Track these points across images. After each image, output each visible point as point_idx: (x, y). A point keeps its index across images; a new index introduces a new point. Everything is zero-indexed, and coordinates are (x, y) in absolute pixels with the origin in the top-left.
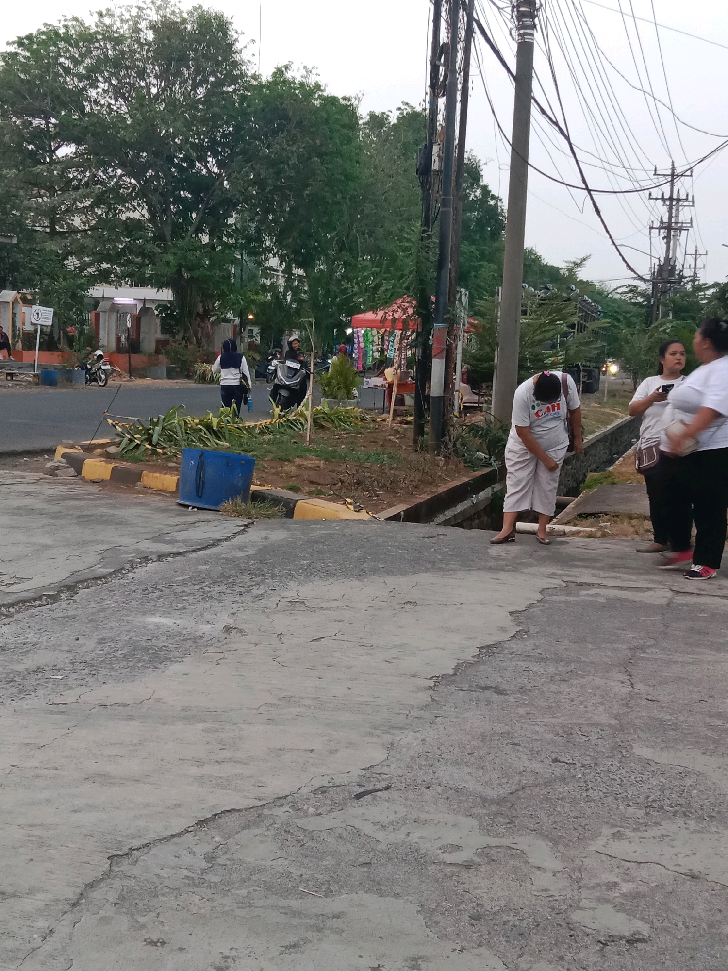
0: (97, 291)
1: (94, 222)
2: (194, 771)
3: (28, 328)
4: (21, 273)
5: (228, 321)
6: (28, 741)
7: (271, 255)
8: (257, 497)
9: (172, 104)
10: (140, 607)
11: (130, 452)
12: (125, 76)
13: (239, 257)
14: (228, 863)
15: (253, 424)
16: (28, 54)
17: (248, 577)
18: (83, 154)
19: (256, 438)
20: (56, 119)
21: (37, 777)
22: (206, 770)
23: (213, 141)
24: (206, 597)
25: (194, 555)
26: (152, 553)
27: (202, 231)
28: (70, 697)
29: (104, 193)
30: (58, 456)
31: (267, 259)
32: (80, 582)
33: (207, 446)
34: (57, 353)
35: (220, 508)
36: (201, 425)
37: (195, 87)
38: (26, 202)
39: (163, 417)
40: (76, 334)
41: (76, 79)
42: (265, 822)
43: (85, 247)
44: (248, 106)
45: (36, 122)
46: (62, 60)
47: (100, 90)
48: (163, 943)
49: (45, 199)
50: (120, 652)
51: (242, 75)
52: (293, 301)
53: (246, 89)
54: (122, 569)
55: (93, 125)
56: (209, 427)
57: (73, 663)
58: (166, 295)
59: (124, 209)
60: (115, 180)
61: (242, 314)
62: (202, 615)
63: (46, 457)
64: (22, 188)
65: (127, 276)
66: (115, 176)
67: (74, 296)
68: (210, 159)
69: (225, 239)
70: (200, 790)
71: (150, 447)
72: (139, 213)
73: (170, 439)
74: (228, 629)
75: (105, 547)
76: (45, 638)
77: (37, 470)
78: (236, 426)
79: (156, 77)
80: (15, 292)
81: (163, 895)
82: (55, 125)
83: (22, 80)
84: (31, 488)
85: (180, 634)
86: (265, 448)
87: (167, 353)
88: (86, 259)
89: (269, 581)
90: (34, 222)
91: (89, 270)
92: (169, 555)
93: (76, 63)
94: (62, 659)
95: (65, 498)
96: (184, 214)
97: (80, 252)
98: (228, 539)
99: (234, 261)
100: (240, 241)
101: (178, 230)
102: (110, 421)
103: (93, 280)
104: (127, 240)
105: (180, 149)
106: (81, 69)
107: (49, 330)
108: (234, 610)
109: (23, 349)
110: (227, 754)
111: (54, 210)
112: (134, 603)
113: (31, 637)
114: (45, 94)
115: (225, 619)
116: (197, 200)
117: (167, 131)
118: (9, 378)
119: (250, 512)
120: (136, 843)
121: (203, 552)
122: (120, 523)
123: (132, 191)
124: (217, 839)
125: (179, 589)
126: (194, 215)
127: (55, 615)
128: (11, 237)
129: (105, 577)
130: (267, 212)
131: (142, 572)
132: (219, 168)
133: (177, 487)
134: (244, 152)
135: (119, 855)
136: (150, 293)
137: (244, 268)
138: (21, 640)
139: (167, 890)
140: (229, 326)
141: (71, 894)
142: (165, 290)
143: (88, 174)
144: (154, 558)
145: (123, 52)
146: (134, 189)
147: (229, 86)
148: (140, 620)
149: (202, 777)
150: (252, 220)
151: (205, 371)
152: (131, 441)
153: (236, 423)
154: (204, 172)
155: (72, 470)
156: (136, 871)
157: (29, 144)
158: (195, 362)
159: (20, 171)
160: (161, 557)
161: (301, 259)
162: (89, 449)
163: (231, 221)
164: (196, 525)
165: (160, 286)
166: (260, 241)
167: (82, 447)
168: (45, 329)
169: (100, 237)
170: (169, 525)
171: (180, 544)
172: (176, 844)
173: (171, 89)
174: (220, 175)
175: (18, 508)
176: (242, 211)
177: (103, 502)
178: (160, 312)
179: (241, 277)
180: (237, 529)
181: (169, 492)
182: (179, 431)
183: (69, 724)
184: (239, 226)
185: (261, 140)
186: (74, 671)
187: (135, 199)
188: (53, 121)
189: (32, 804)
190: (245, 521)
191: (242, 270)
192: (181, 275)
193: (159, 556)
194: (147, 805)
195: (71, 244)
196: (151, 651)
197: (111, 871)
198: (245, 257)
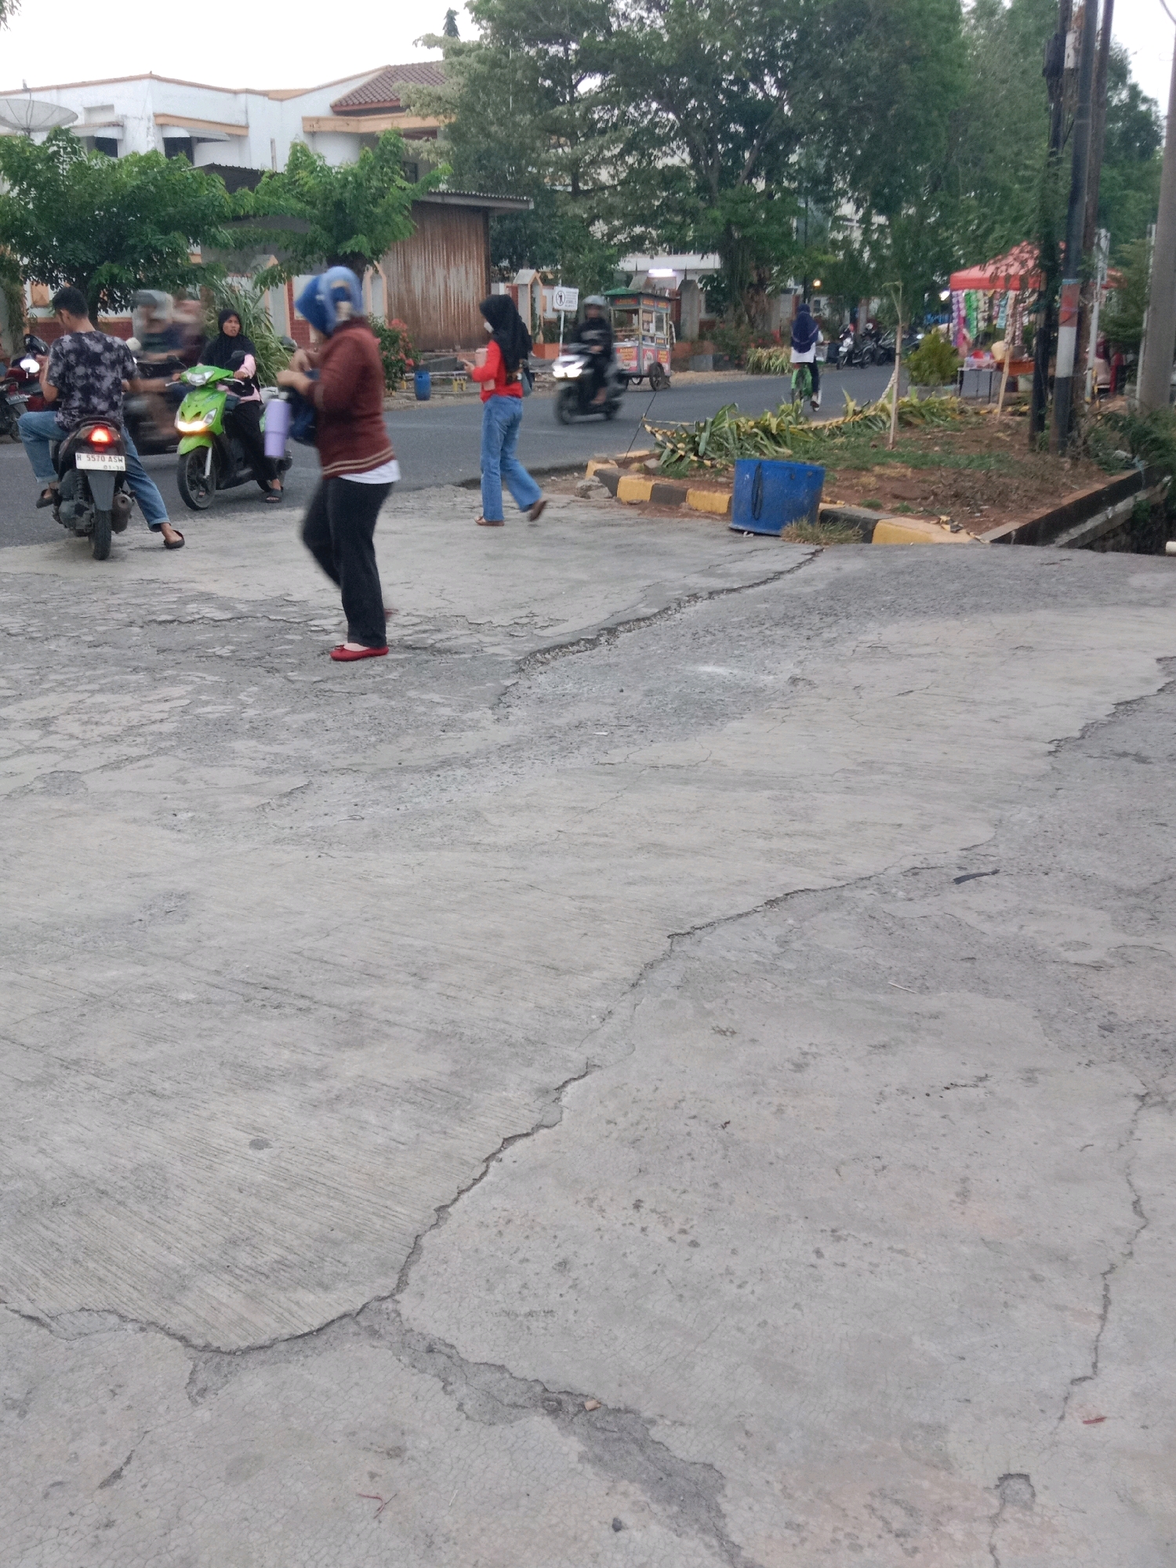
1: (624, 175)
2: (761, 844)
3: (550, 315)
4: (539, 247)
5: (787, 291)
6: (574, 804)
7: (844, 201)
8: (827, 518)
10: (690, 653)
11: (673, 466)
13: (803, 206)
14: (803, 948)
15: (821, 424)
17: (817, 618)
18: (609, 87)
19: (825, 442)
20: (577, 43)
21: (586, 844)
22: (775, 843)
23: (772, 54)
24: (767, 642)
25: (751, 591)
26: (702, 589)
27: (757, 176)
28: (616, 756)
29: (635, 135)
30: (590, 474)
31: (838, 206)
32: (621, 623)
33: (765, 454)
35: (782, 532)
36: (757, 428)
38: (543, 155)
39: (711, 420)
42: (846, 904)
43: (614, 207)
45: (555, 50)
48: (733, 1033)
49: (566, 149)
50: (670, 706)
52: (872, 258)
54: (668, 609)
56: (766, 430)
57: (618, 718)
58: (712, 262)
59: (660, 154)
60: (649, 117)
61: (806, 282)
62: (762, 663)
63: (576, 474)
66: (649, 112)
67: (602, 271)
68: (767, 79)
69: (786, 183)
70: (768, 865)
71: (695, 458)
72: (677, 157)
73: (720, 447)
74: (794, 681)
75: (648, 582)
76: (585, 689)
77: (565, 491)
78: (800, 427)
80: (534, 271)
81: (730, 980)
82: (576, 52)
84: (563, 513)
85: (738, 686)
86: (837, 455)
87: (714, 337)
88: (616, 223)
89: (843, 621)
90: (553, 180)
91: (619, 237)
92: (722, 591)
94: (605, 712)
95: (600, 524)
96: (735, 154)
97: (608, 214)
98: (792, 571)
99: (797, 212)
100: (805, 184)
101: (727, 177)
102: (648, 428)
104: (664, 194)
105: (729, 68)
107: (574, 316)
108: (802, 658)
109: (545, 341)
110: (798, 826)
111: (576, 162)
112: (683, 649)
113: (570, 687)
114: (563, 12)
115: (789, 669)
116: (751, 134)
117: (713, 46)
119: (818, 537)
120: (698, 922)
121: (762, 587)
122: (663, 554)
123: (670, 130)
124: (791, 921)
125: (735, 633)
126: (747, 155)
127: (595, 662)
128: (527, 202)
129: (648, 618)
130: (839, 144)
131: (691, 611)
132: (779, 89)
133: (729, 507)
134: (808, 66)
135: (680, 934)
136: (692, 261)
137: (810, 220)
138: (559, 690)
139: (735, 975)
140: (790, 297)
141: (630, 973)
142: (711, 256)
143: (616, 112)
144: (705, 594)
146: (673, 126)
148: (691, 668)
149: (770, 851)
150: (820, 155)
151: (759, 359)
152: (673, 451)
153: (800, 424)
154: (760, 96)
155: (606, 491)
156: (700, 953)
157: (545, 79)
158: (748, 346)
159: (535, 116)
161: (883, 203)
162: (625, 464)
163: (793, 158)
164: (753, 554)
165: (704, 250)
166: (828, 181)
167: (617, 461)
168: (569, 315)
169: (631, 194)
170: (720, 555)
171: (735, 578)
172: (744, 925)
174: (779, 99)
176: (807, 144)
177: (643, 528)
178: (705, 285)
179: (806, 233)
180: (802, 559)
181: (720, 515)
182: (731, 437)
183: (618, 787)
184: (803, 164)
185: (832, 47)
186: (621, 726)
187: (673, 139)
188: (574, 46)
189: (583, 874)
190: (812, 548)
191: (806, 223)
192: (731, 236)
193: (711, 593)
194: (709, 880)
195: (598, 205)
196: (704, 706)
197: (672, 950)
198: (811, 205)
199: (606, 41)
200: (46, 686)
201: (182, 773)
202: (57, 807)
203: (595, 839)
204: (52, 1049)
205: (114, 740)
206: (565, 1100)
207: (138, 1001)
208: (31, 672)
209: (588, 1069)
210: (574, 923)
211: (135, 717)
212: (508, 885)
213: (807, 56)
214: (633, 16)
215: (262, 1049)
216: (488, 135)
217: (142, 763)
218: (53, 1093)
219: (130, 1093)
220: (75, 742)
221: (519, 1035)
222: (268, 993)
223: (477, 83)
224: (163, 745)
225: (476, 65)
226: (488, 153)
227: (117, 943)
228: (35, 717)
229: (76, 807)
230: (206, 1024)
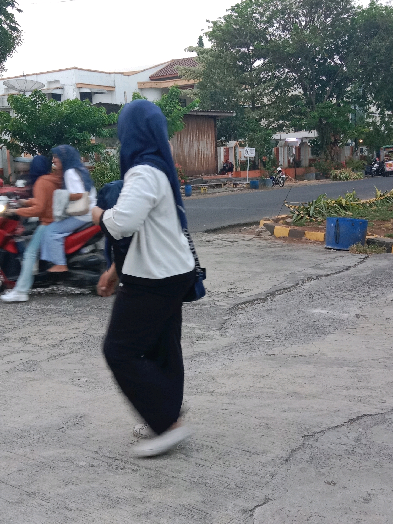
0: (277, 136)
1: (274, 99)
2: (345, 392)
3: (243, 159)
4: (238, 131)
5: (348, 145)
6: (256, 374)
7: (372, 105)
8: (369, 242)
9: (313, 30)
10: (309, 304)
11: (298, 221)
12: (288, 19)
13: (354, 108)
14: (367, 443)
15: (365, 201)
16: (237, 14)
17: (367, 287)
18: (267, 63)
19: (367, 209)
20: (253, 47)
21: (263, 392)
22: (352, 392)
23: (337, 46)
24: (344, 298)
25: (336, 275)
26: (313, 275)
27: (332, 97)
28: (276, 351)
29: (279, 83)
30: (261, 225)
31: (370, 108)
32: (276, 291)
33: (340, 215)
34: (258, 171)
35: (348, 249)
36: (336, 203)
37: (326, 18)
38: (239, 93)
39: (315, 201)
40: (267, 160)
41: (262, 24)
42: (387, 422)
43: (270, 113)
44: (356, 24)
45: (243, 50)
46: (254, 15)
47: (275, 28)
48: (335, 484)
49: (249, 90)
50: (300, 328)
51: (352, 7)
52: (385, 129)
53: (354, 15)
54: (298, 284)
55: (272, 47)
56: (340, 205)
57: (276, 334)
58: (314, 134)
59: (290, 90)
61: (356, 140)
62: (343, 308)
63: (255, 226)
64: (237, 86)
65: (292, 126)
66: (284, 73)
67: (265, 140)
68: (335, 57)
69: (345, 100)
70: (349, 403)
71: (308, 218)
72: (298, 91)
73: (319, 212)
74: (358, 316)
75: (288, 272)
76: (261, 320)
77: (251, 233)
78: (355, 203)
79: (304, 16)
80: (236, 141)
81: (332, 458)
82: (252, 50)
83: (235, 29)
84: (249, 243)
85: (331, 318)
86: (373, 214)
87: (315, 166)
88: (271, 119)
89: (380, 289)
90: (244, 103)
91: (272, 125)
92: (322, 276)
93: (262, 15)
94: (271, 331)
95: (266, 247)
96: (322, 88)
97: (267, 116)
98: (354, 266)
99: (351, 111)
100: (354, 99)
101: (319, 98)
102: (287, 205)
103: (275, 130)
104: (292, 107)
105: (319, 53)
106: (265, 19)
107: (253, 159)
108: (361, 305)
109: (241, 171)
110: (362, 384)
111: (253, 95)
112: (305, 302)
113: (254, 320)
114: (247, 34)
115: (355, 310)
116: (329, 79)
117: (311, 44)
118: (234, 186)
119: (366, 251)
120: (317, 430)
121: (341, 274)
122: (295, 259)
123: (294, 80)
124: (360, 430)
125: (329, 294)
126: (328, 89)
127: (265, 308)
128: (233, 113)
129: (289, 288)
130: (369, 81)
131: (308, 285)
132: (340, 60)
133: (325, 238)
134: (354, 50)
135: (308, 436)
136: (304, 134)
137: (357, 114)
138: (249, 321)
139: (335, 456)
140: (349, 147)
141: (284, 454)
142: (313, 132)
143: (270, 74)
144: (314, 277)
145: (286, 5)
146: (295, 78)
147: (345, 14)
148: (309, 311)
149: (349, 396)
150: (360, 87)
151: (336, 174)
152: (298, 215)
153: (356, 201)
154: (333, 64)
155: (268, 232)
156: (317, 444)
157: (240, 62)
158: (331, 169)
159: (236, 77)
160: (318, 277)
161: (389, 105)
162: (277, 221)
163: (348, 89)
164: (336, 259)
165: (310, 129)
166: (365, 98)
167: (273, 220)
168: (251, 159)
169: (278, 107)
170: (321, 260)
171: (328, 270)
172: (338, 431)
173: (313, 21)
174: (341, 65)
175: (243, 253)
176: (354, 83)
177: (286, 248)
178: (311, 144)
179: (355, 120)
180: (359, 261)
181: (320, 242)
182: (324, 208)
183: (277, 366)
184: (353, 91)
185: (364, 42)
186: (277, 338)
187: (295, 84)
188: (251, 48)
189: (262, 406)
190: (364, 256)
191: (355, 116)
192: (322, 122)
193: (317, 277)
194: (321, 410)
195: (263, 113)
196: (316, 328)
197: (304, 444)
198: (357, 108)
199: (265, 45)
200: (26, 323)
201: (83, 361)
202: (28, 377)
203: (267, 390)
204: (23, 487)
205: (54, 346)
206: (255, 515)
207: (61, 465)
208: (20, 317)
209: (266, 500)
210: (258, 430)
211: (63, 336)
212: (227, 411)
213: (353, 46)
214: (276, 34)
215: (116, 488)
216: (216, 86)
217: (66, 356)
218: (23, 508)
219: (57, 508)
220: (37, 348)
221: (233, 484)
222: (118, 462)
223: (210, 65)
224: (75, 348)
225: (210, 58)
226: (216, 93)
227: (53, 438)
228: (21, 337)
229: (37, 376)
230: (91, 477)
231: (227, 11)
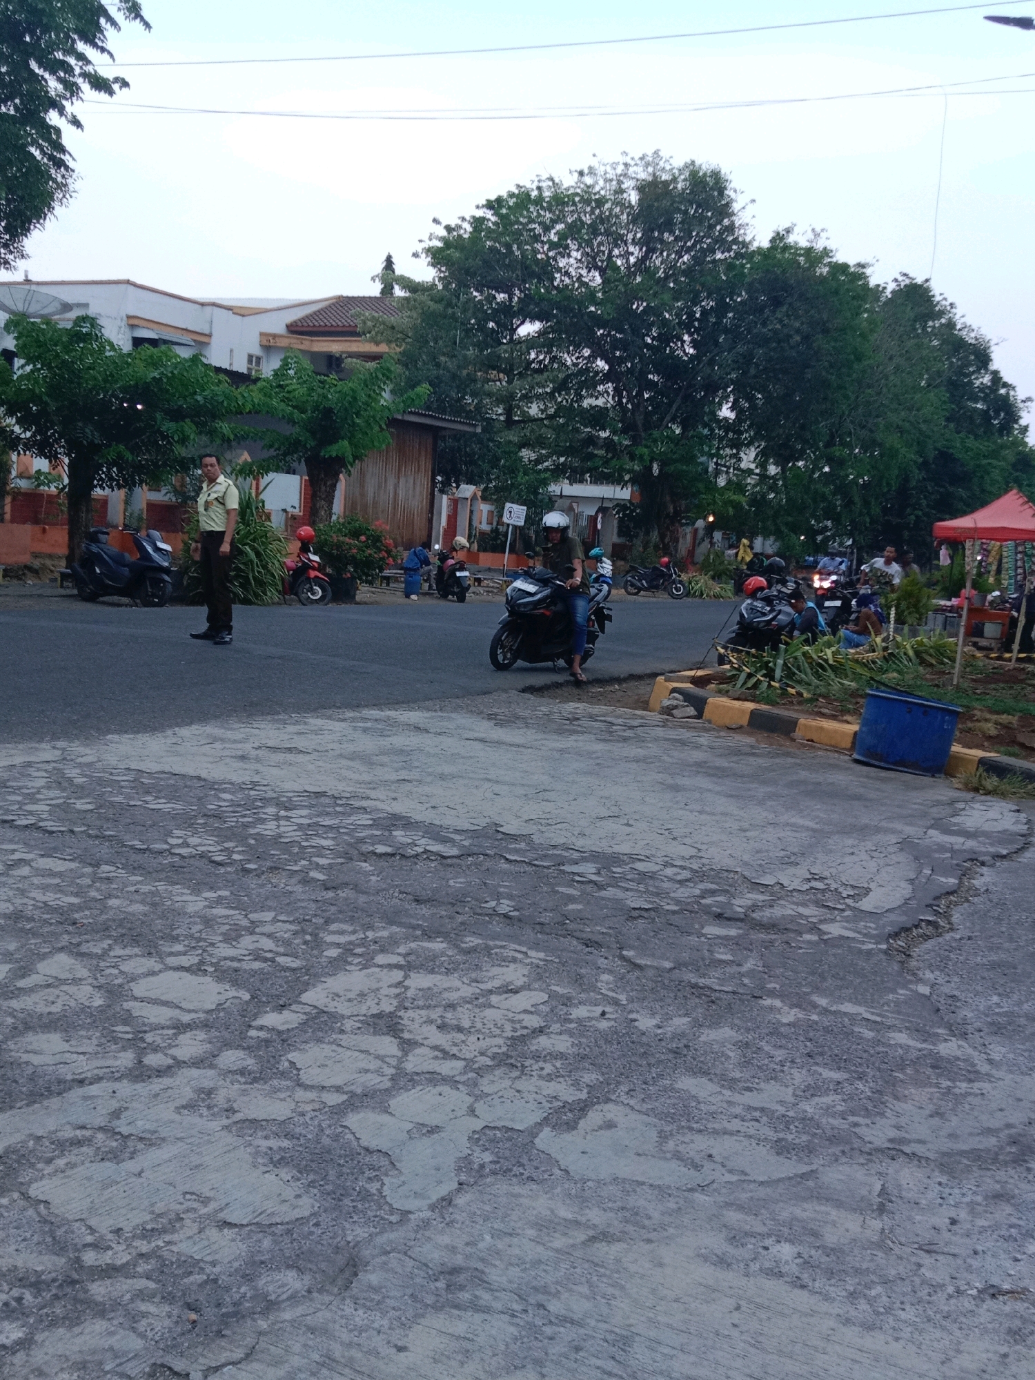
0: (554, 488)
1: (553, 410)
16: (496, 219)
18: (547, 332)
41: (546, 248)
43: (542, 438)
47: (571, 260)
51: (739, 241)
55: (562, 298)
59: (587, 395)
64: (481, 371)
65: (586, 472)
72: (604, 399)
80: (475, 486)
82: (519, 299)
88: (543, 451)
91: (545, 464)
93: (547, 228)
97: (539, 442)
101: (651, 420)
103: (550, 475)
106: (553, 237)
136: (608, 491)
157: (490, 321)
178: (618, 513)
199: (548, 293)
214: (574, 274)
225: (429, 303)
231: (478, 207)
